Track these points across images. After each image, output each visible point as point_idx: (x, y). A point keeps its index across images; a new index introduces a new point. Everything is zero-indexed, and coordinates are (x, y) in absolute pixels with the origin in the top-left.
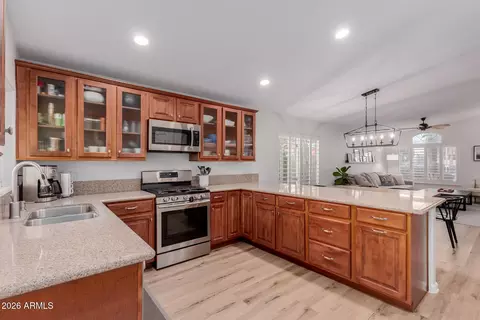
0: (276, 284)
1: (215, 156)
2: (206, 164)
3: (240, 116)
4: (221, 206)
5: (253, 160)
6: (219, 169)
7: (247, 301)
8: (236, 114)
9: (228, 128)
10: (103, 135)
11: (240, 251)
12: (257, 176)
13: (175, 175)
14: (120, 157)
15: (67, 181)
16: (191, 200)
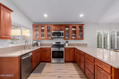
0: (71, 76)
1: (69, 38)
2: (68, 41)
3: (77, 27)
4: (68, 52)
5: (83, 39)
6: (71, 42)
7: (59, 77)
8: (76, 26)
9: (73, 31)
10: (44, 35)
11: (73, 65)
12: (87, 44)
13: (59, 43)
14: (47, 39)
15: (39, 43)
16: (59, 49)
